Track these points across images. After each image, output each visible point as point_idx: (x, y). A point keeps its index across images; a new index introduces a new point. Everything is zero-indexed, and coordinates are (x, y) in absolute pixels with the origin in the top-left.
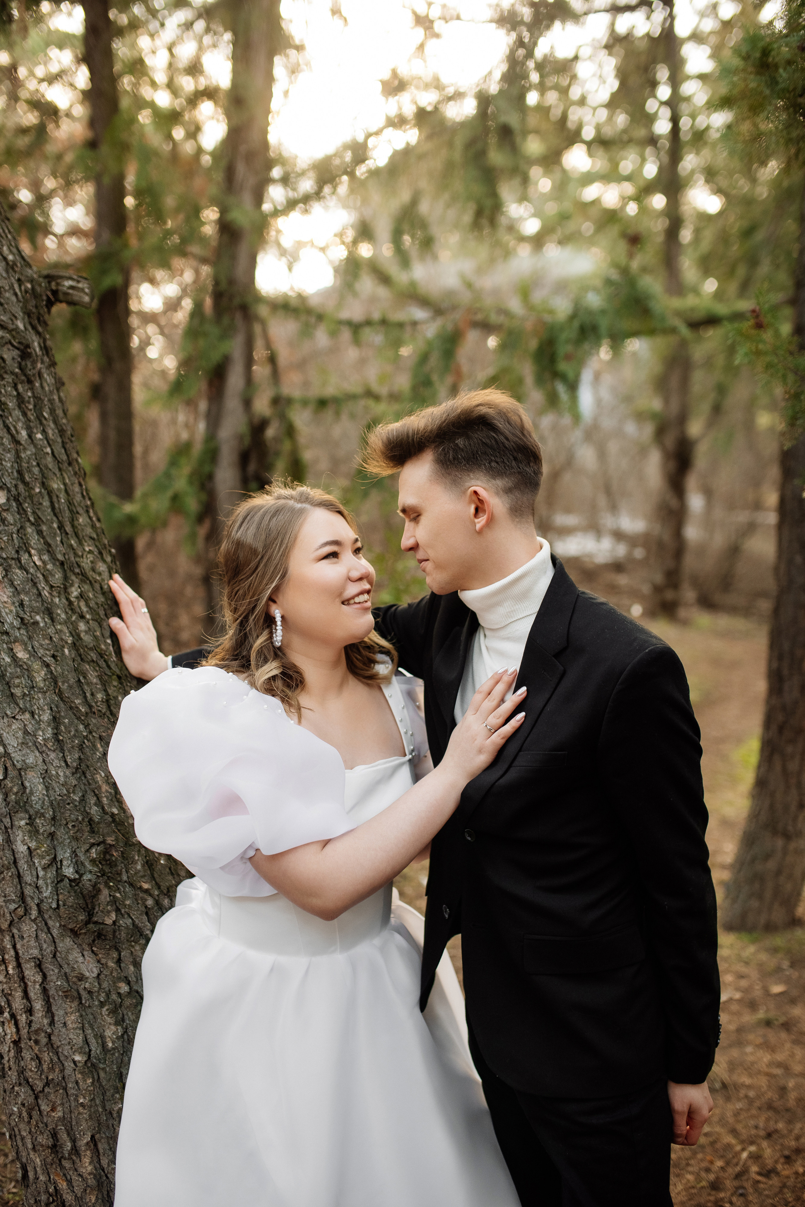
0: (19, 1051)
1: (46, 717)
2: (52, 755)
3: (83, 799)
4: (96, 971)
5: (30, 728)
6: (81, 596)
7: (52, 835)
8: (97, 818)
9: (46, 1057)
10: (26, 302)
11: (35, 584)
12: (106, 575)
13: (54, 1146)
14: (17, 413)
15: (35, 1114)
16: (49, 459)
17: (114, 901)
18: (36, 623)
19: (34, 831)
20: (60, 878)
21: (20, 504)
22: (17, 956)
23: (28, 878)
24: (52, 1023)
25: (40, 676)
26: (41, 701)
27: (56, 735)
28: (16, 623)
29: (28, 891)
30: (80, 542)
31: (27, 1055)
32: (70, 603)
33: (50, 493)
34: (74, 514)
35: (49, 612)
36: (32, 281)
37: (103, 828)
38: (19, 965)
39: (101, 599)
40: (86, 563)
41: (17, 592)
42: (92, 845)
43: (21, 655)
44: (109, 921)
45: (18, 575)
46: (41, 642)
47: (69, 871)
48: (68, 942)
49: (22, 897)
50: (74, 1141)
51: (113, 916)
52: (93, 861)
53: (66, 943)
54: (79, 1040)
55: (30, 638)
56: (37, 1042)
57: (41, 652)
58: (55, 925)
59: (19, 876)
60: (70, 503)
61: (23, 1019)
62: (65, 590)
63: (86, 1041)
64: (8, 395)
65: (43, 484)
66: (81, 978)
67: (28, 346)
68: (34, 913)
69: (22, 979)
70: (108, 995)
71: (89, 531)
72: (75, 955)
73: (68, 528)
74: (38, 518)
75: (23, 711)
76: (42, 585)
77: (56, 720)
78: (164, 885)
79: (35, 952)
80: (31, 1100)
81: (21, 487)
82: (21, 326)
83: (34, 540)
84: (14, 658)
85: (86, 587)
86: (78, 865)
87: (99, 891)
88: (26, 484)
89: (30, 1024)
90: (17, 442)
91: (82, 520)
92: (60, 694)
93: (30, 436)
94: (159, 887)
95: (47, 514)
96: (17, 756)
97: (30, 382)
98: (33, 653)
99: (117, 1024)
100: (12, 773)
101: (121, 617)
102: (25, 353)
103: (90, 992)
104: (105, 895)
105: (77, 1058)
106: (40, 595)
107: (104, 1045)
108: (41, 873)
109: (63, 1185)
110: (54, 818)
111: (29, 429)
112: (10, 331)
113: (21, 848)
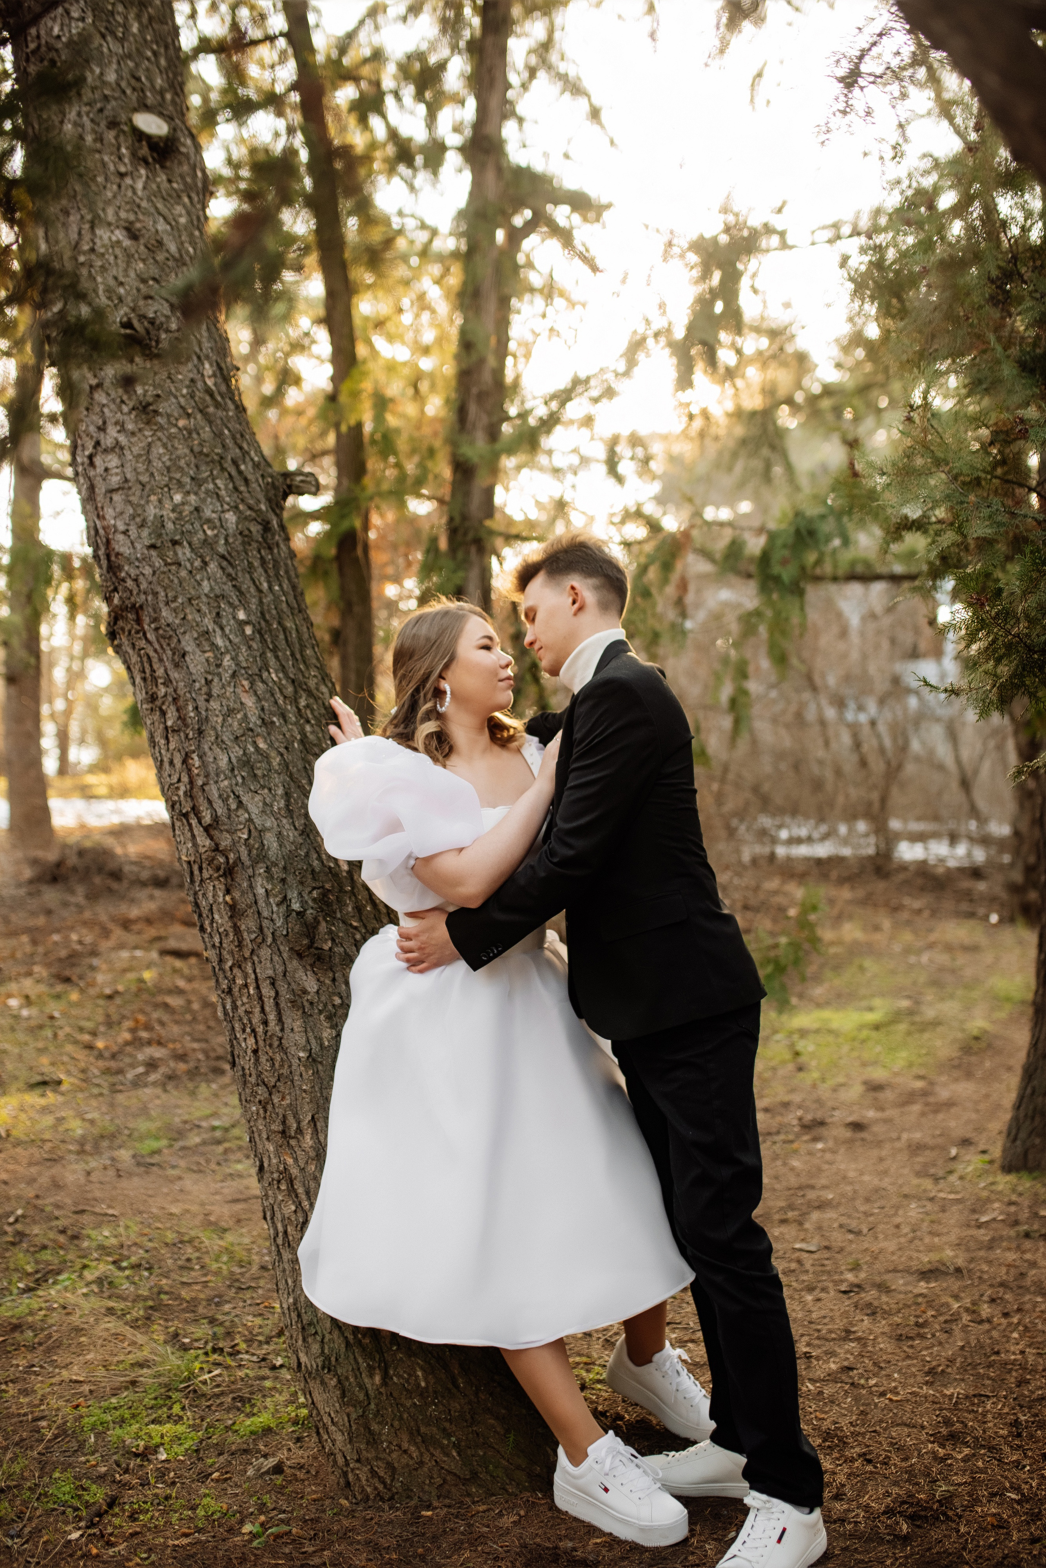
0: (257, 1060)
1: (280, 791)
2: (285, 821)
3: (307, 855)
4: (316, 987)
5: (268, 800)
6: (307, 706)
7: (283, 881)
8: (317, 869)
9: (278, 1058)
10: (267, 491)
11: (273, 695)
12: (327, 695)
13: (283, 1132)
14: (260, 570)
15: (269, 1107)
16: (284, 605)
17: (330, 932)
18: (273, 723)
19: (270, 877)
20: (289, 911)
21: (262, 636)
22: (257, 979)
23: (265, 914)
24: (282, 1030)
25: (276, 761)
26: (277, 779)
27: (287, 806)
28: (259, 722)
29: (266, 923)
30: (307, 667)
31: (263, 1059)
32: (299, 710)
33: (285, 630)
34: (302, 647)
35: (283, 716)
36: (272, 477)
37: (322, 877)
38: (258, 987)
39: (323, 711)
40: (312, 683)
41: (259, 699)
42: (314, 888)
43: (262, 745)
44: (326, 947)
45: (260, 687)
46: (276, 737)
47: (296, 906)
48: (295, 963)
49: (261, 929)
50: (299, 1123)
51: (330, 944)
52: (314, 900)
53: (294, 964)
54: (303, 1041)
55: (269, 734)
56: (271, 1046)
57: (277, 744)
58: (285, 949)
59: (259, 913)
60: (300, 639)
61: (260, 1030)
62: (295, 701)
63: (308, 1041)
64: (254, 557)
65: (279, 623)
66: (305, 992)
67: (268, 523)
68: (269, 940)
69: (260, 998)
70: (325, 1005)
71: (314, 661)
72: (301, 973)
73: (298, 656)
74: (275, 647)
75: (263, 787)
76: (278, 695)
77: (287, 795)
78: (370, 927)
79: (270, 972)
80: (266, 1095)
81: (263, 623)
82: (263, 507)
83: (272, 662)
84: (257, 748)
85: (311, 701)
86: (303, 903)
87: (318, 923)
88: (266, 621)
89: (266, 1033)
90: (260, 591)
91: (309, 652)
92: (291, 776)
93: (270, 588)
94: (365, 927)
95: (282, 644)
96: (258, 822)
97: (270, 548)
98: (271, 745)
99: (332, 1027)
100: (254, 833)
101: (339, 726)
102: (266, 527)
103: (311, 1003)
104: (323, 927)
105: (302, 1054)
106: (276, 702)
107: (321, 1045)
108: (275, 909)
109: (290, 1161)
110: (285, 868)
111: (269, 583)
112: (256, 511)
113: (260, 891)
